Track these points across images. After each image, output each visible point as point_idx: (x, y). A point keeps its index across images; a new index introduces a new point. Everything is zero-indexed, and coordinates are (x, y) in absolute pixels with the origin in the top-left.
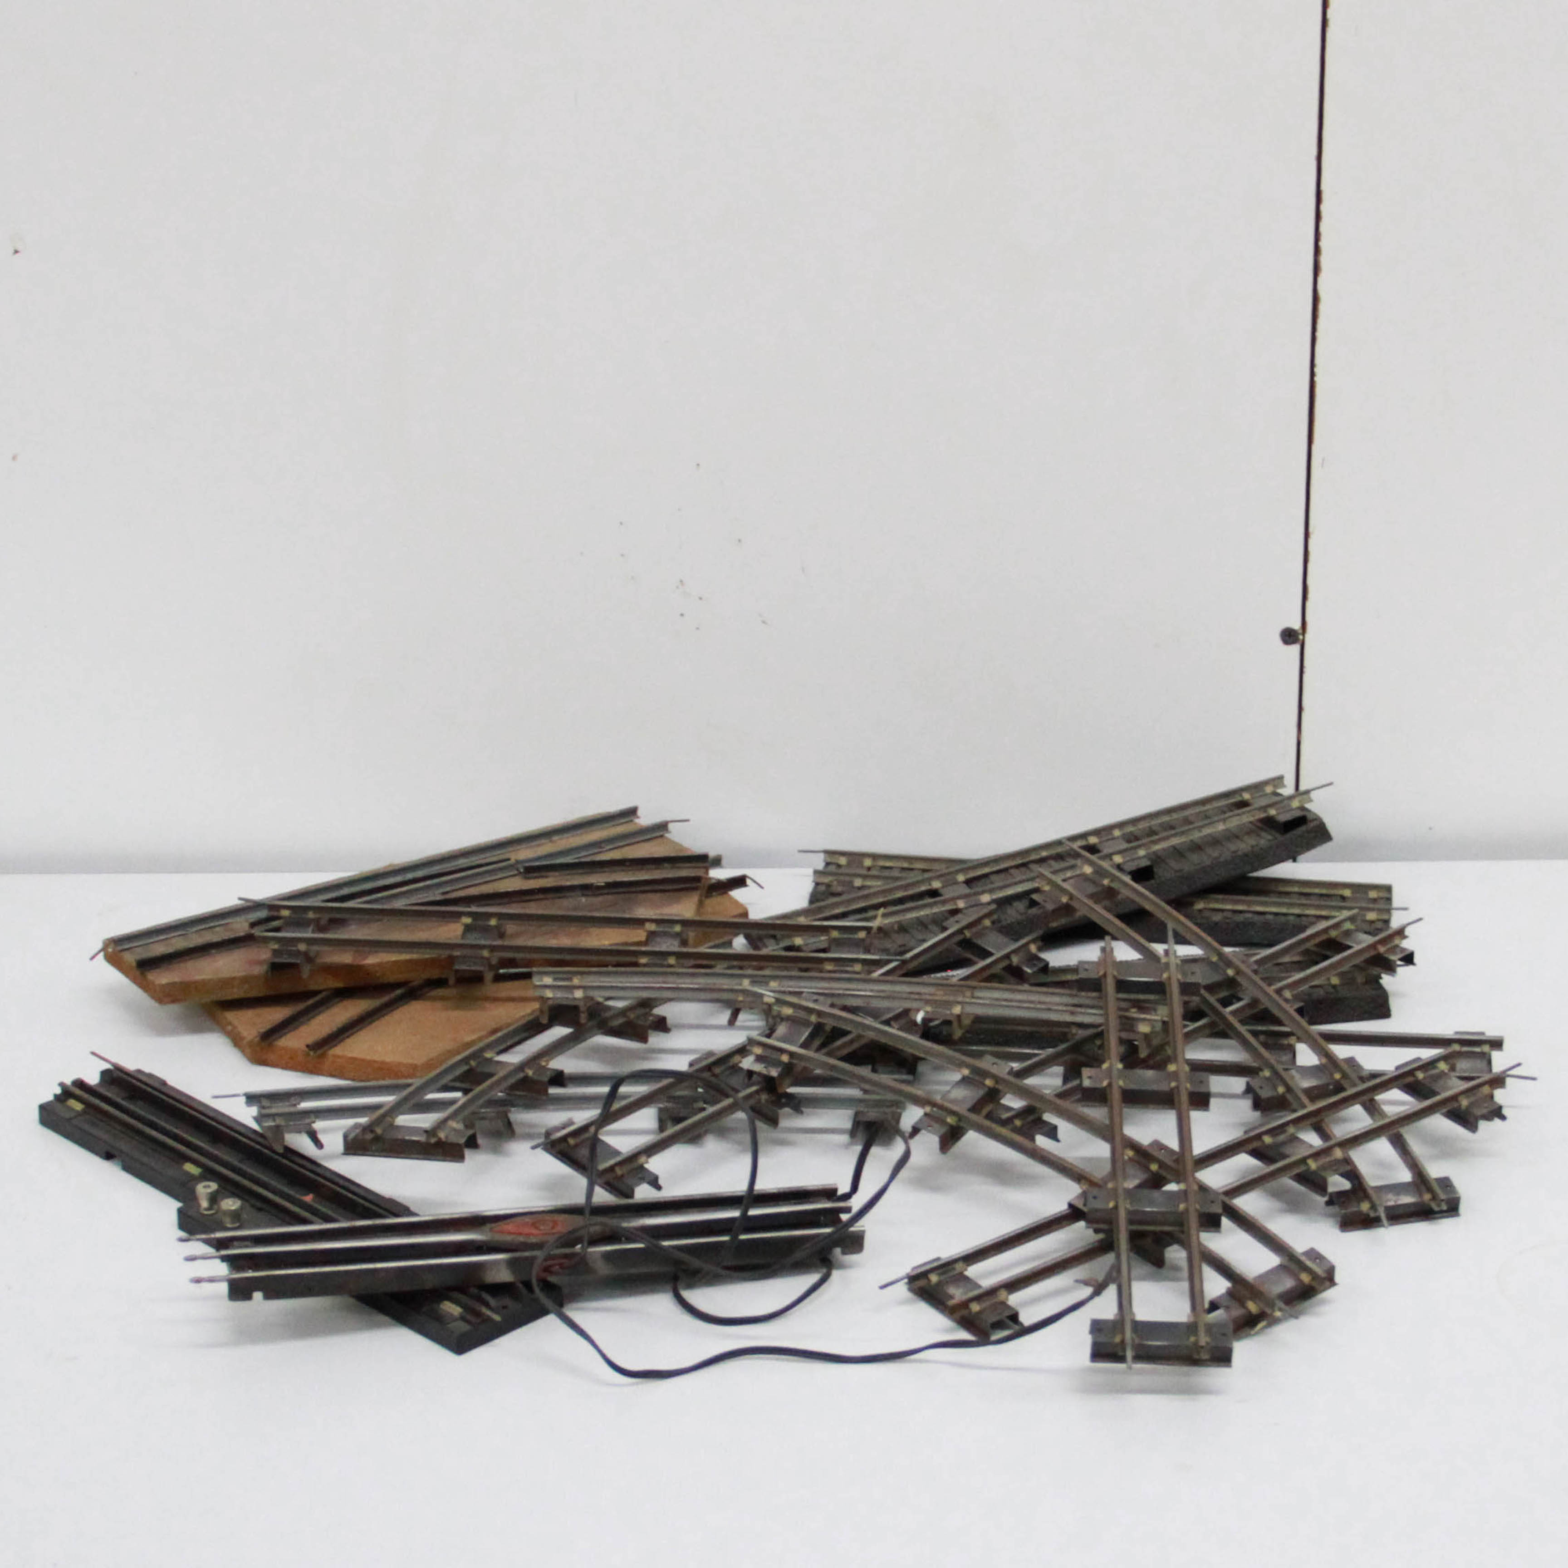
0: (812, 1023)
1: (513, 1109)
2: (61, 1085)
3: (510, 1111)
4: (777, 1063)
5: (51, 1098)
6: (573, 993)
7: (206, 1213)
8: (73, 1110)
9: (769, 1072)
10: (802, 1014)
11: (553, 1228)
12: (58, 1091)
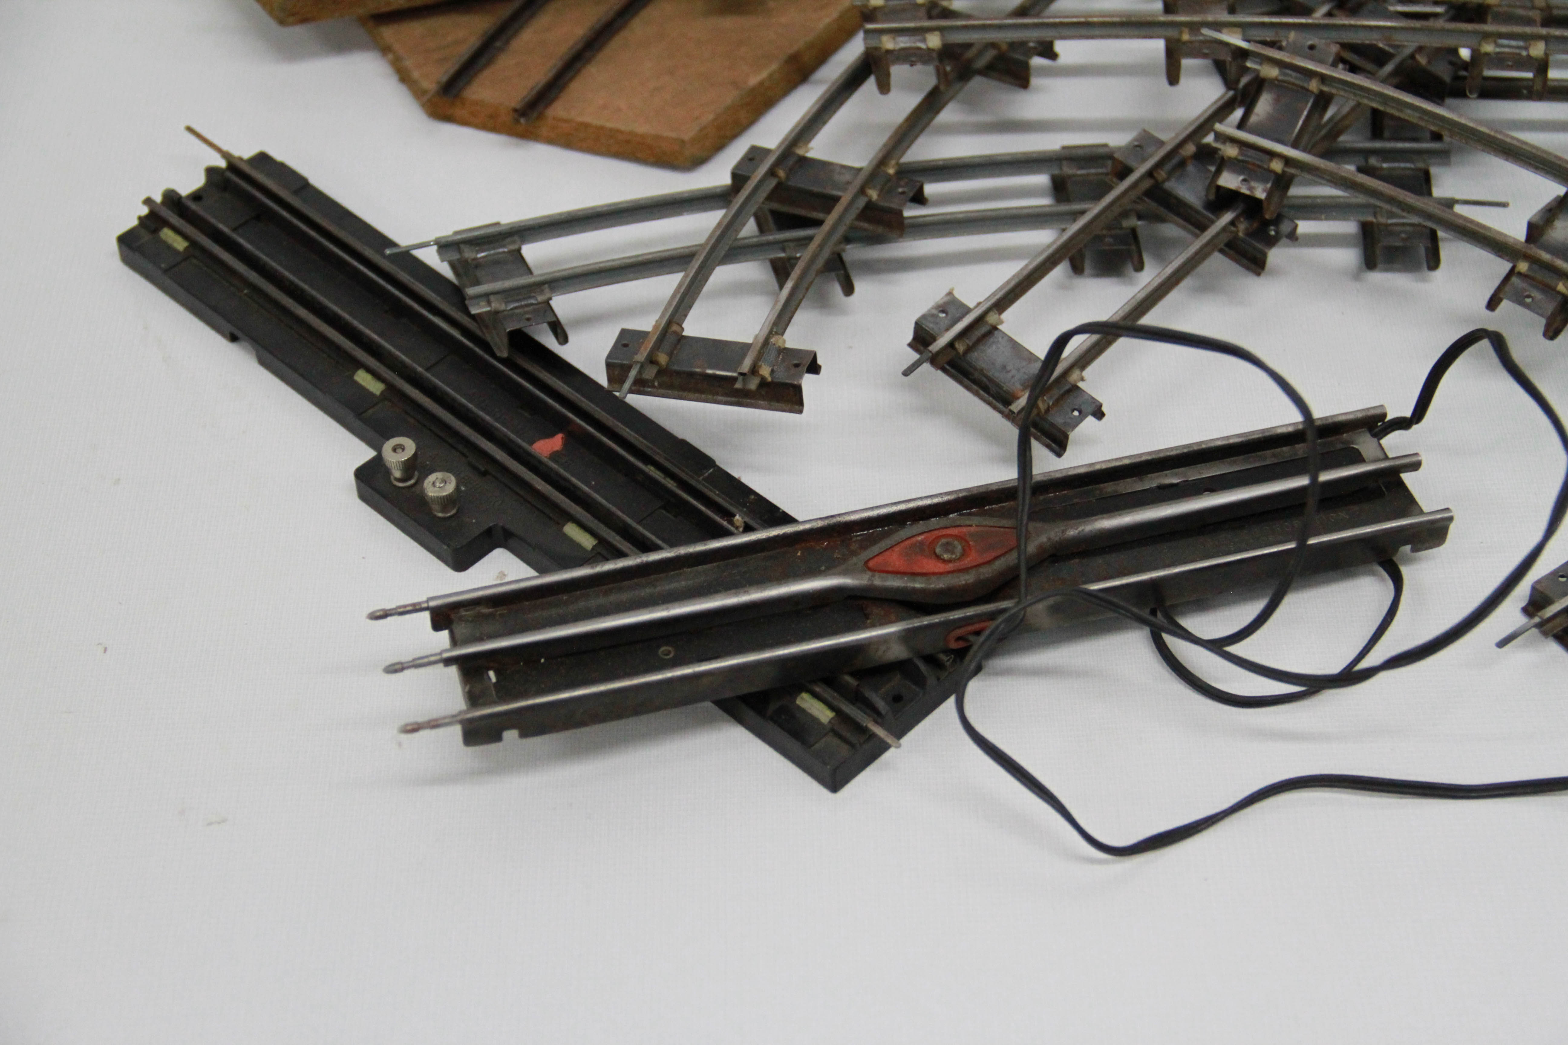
0: (1312, 92)
1: (849, 247)
2: (148, 201)
3: (844, 250)
4: (1264, 174)
5: (135, 222)
6: (924, 40)
7: (401, 485)
8: (169, 248)
9: (1251, 189)
10: (1293, 77)
11: (964, 554)
12: (144, 211)
